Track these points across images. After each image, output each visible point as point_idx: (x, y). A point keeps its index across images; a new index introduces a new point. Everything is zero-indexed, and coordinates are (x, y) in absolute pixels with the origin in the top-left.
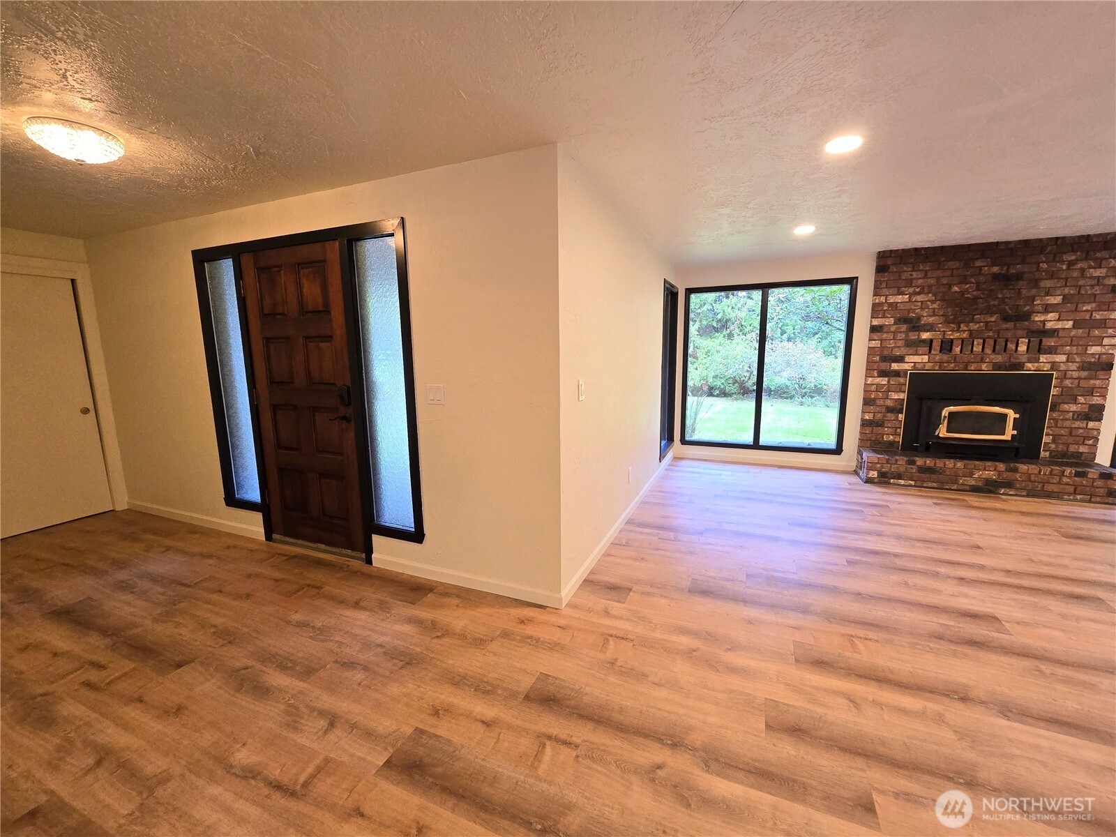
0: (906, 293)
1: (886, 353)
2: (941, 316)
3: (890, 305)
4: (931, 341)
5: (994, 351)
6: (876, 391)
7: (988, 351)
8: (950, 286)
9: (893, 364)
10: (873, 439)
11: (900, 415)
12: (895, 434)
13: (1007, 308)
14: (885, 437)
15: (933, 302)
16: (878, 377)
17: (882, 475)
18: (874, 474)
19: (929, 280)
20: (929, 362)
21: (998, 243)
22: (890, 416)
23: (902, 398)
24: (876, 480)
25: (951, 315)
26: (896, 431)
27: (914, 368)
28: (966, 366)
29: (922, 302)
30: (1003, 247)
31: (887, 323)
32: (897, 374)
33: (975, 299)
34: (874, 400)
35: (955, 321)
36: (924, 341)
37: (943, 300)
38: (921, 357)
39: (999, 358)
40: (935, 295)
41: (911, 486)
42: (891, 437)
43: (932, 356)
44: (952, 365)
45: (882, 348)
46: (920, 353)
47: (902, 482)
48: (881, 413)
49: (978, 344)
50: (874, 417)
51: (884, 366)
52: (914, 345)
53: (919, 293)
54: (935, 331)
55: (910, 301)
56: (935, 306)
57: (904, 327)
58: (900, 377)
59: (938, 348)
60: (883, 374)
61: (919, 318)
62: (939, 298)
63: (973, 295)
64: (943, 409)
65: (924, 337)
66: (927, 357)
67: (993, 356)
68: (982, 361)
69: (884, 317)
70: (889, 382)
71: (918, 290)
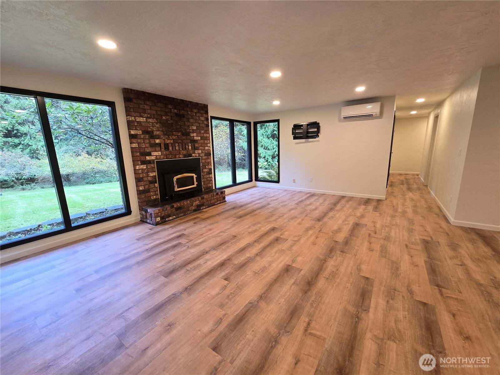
0: (144, 116)
1: (142, 151)
2: (161, 131)
3: (138, 122)
4: (160, 144)
5: (182, 149)
6: (142, 173)
7: (181, 149)
8: (161, 116)
9: (147, 157)
10: (147, 200)
11: (156, 184)
12: (156, 195)
13: (182, 129)
14: (152, 197)
15: (157, 123)
16: (141, 164)
17: (162, 218)
18: (158, 219)
19: (152, 111)
20: (162, 155)
21: (174, 98)
22: (152, 186)
23: (154, 175)
24: (160, 222)
25: (165, 131)
26: (156, 193)
27: (156, 158)
28: (175, 156)
29: (152, 123)
30: (176, 101)
31: (138, 133)
32: (150, 162)
33: (172, 124)
34: (142, 178)
35: (167, 134)
36: (157, 144)
37: (160, 123)
38: (157, 152)
39: (185, 152)
40: (157, 119)
41: (174, 219)
42: (155, 197)
43: (162, 152)
44: (170, 156)
45: (139, 148)
46: (157, 150)
47: (171, 218)
48: (147, 185)
49: (177, 146)
50: (144, 188)
51: (142, 158)
52: (154, 146)
53: (150, 118)
54: (161, 139)
55: (147, 121)
56: (158, 126)
57: (147, 136)
58: (151, 164)
59: (164, 148)
60: (144, 162)
61: (153, 132)
62: (159, 122)
63: (171, 122)
64: (173, 178)
65: (157, 142)
66: (160, 152)
67: (182, 151)
68: (180, 154)
69: (136, 129)
70: (147, 167)
71: (149, 116)
